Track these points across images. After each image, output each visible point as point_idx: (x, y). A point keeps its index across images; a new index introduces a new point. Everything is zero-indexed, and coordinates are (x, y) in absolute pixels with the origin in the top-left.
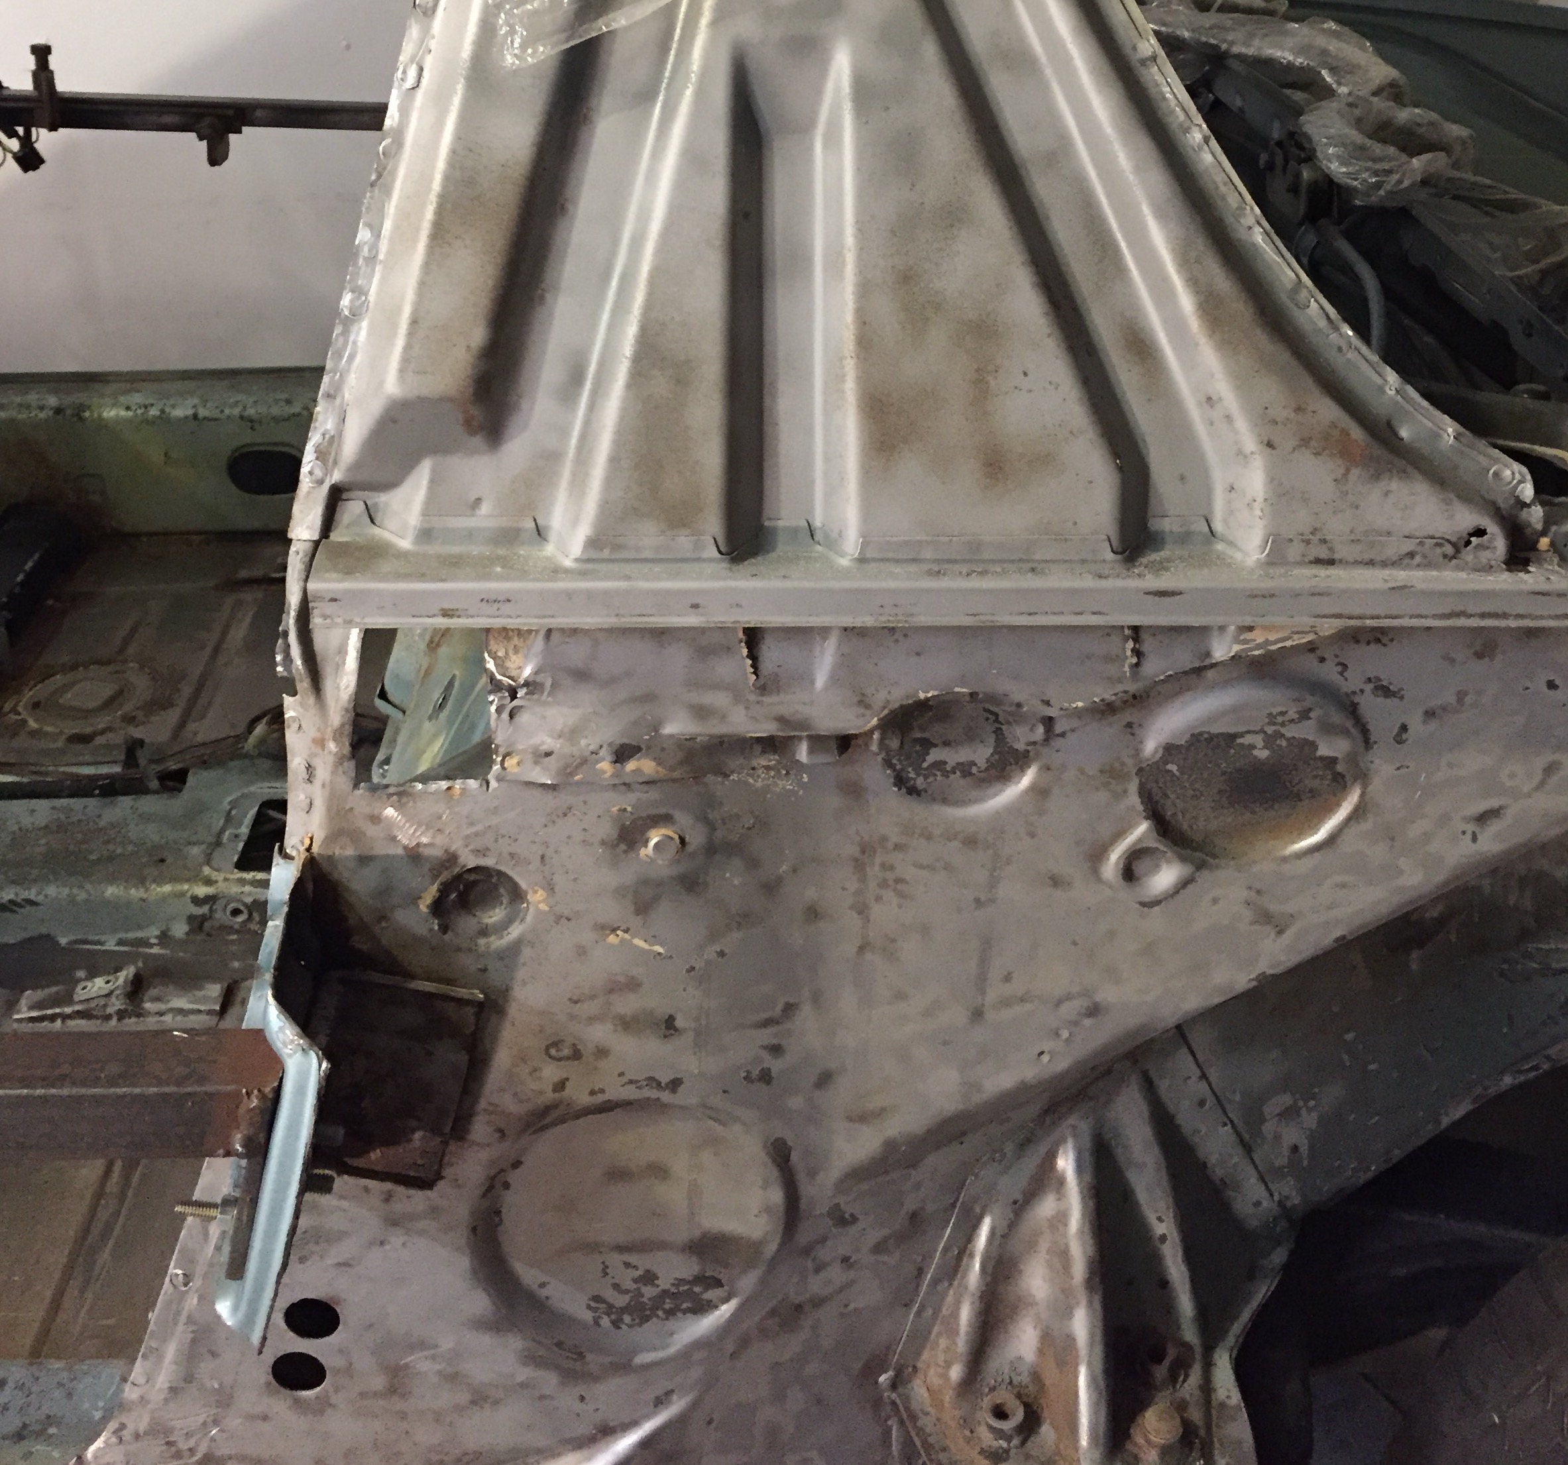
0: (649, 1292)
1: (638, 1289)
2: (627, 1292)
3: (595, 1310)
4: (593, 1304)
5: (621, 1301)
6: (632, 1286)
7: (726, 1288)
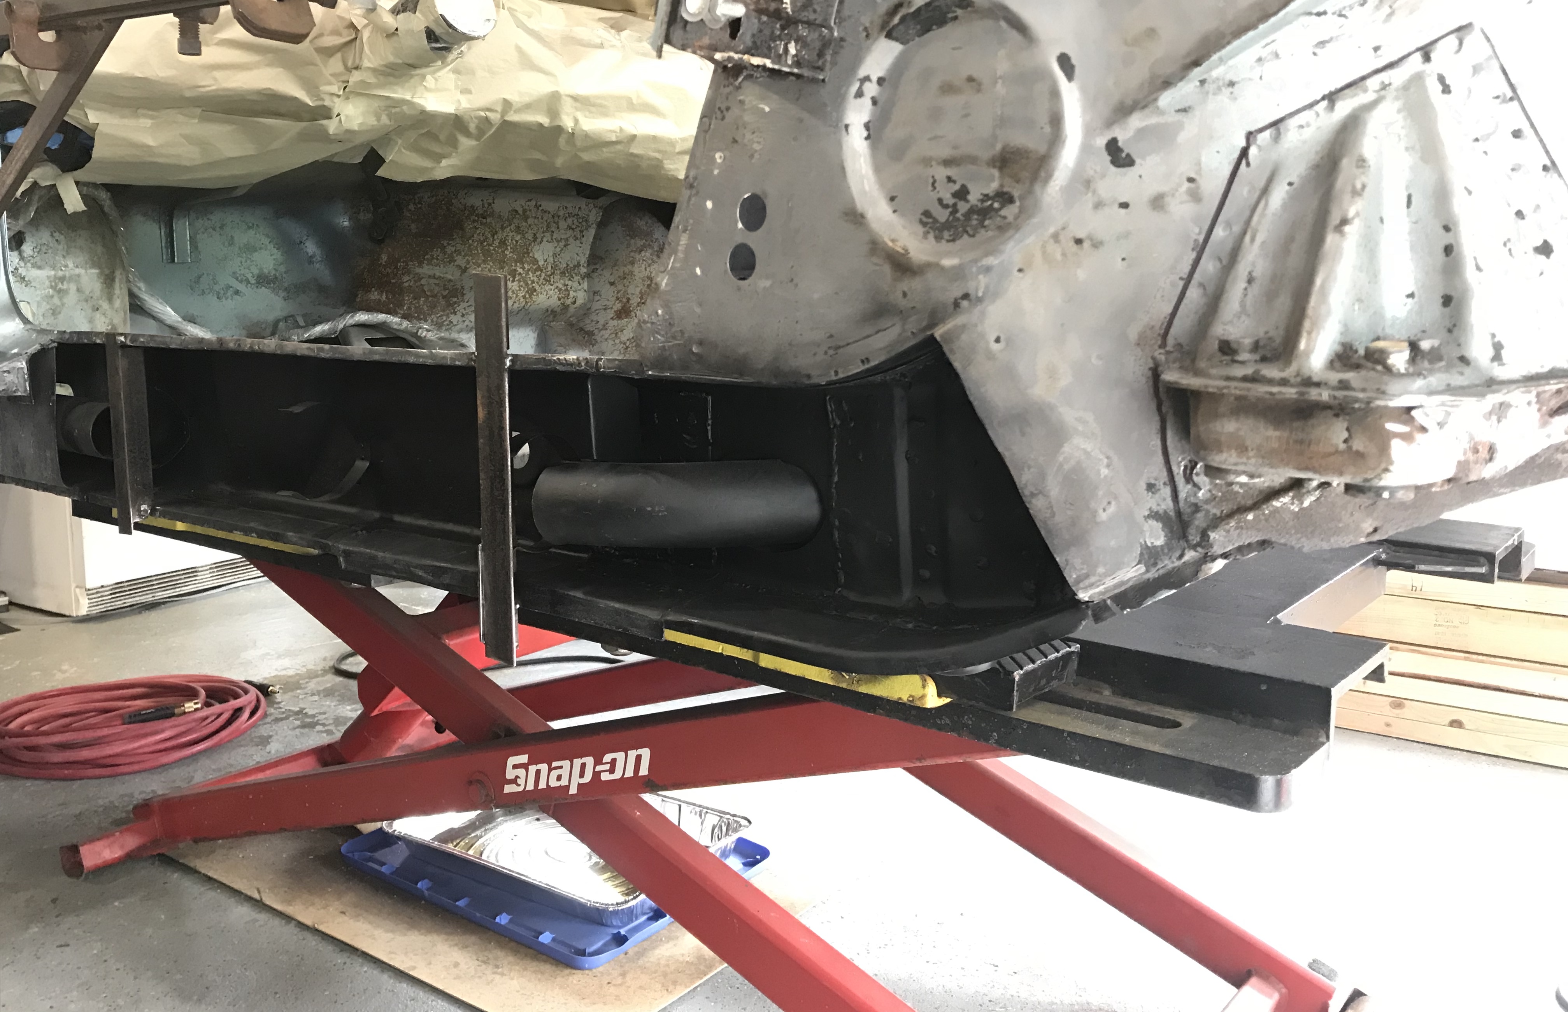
0: (963, 207)
1: (955, 205)
2: (946, 206)
3: (924, 224)
4: (925, 219)
5: (942, 215)
6: (950, 201)
7: (1018, 203)
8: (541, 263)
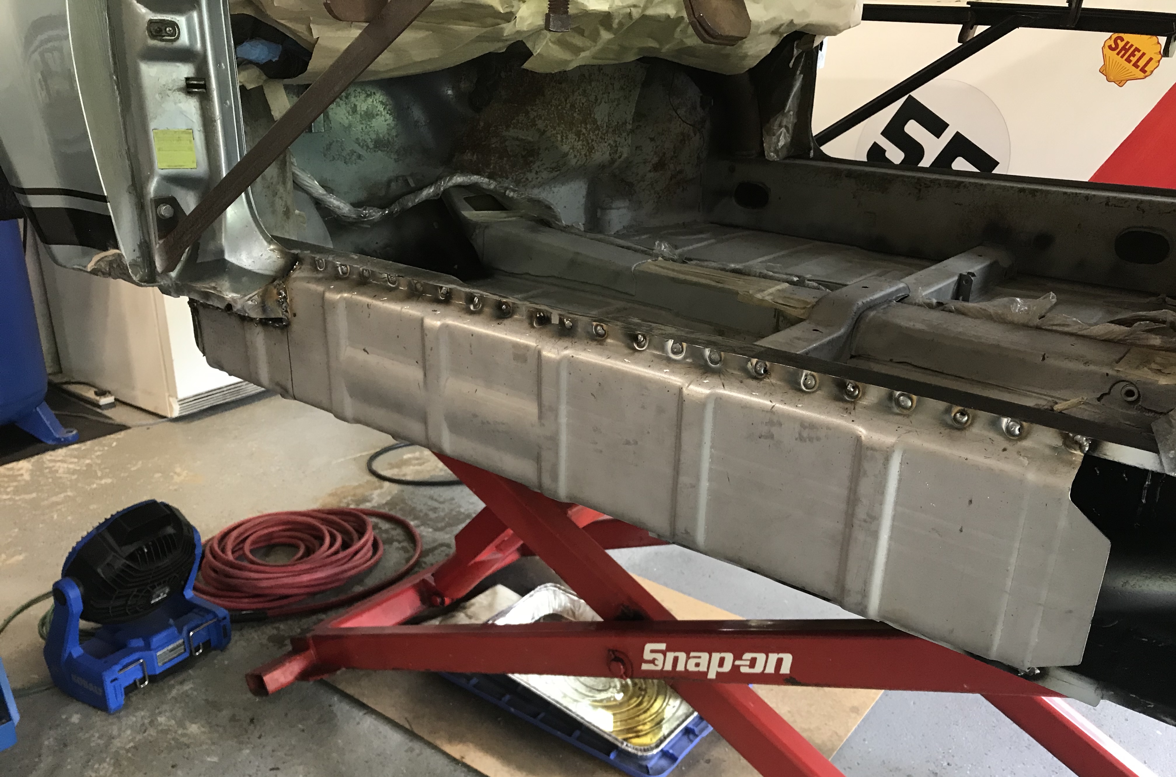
8: (599, 123)
